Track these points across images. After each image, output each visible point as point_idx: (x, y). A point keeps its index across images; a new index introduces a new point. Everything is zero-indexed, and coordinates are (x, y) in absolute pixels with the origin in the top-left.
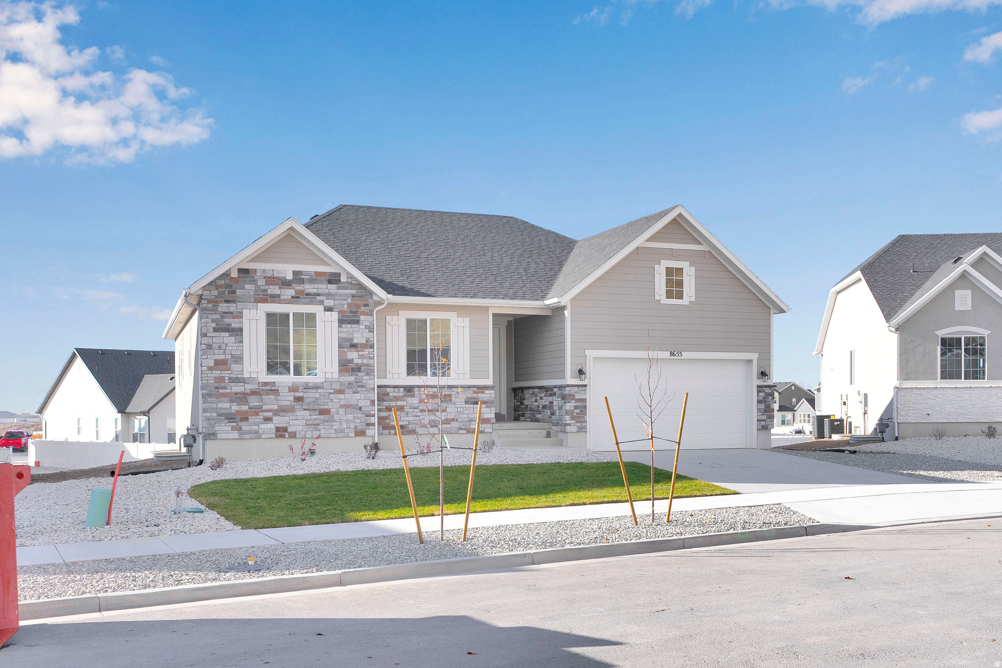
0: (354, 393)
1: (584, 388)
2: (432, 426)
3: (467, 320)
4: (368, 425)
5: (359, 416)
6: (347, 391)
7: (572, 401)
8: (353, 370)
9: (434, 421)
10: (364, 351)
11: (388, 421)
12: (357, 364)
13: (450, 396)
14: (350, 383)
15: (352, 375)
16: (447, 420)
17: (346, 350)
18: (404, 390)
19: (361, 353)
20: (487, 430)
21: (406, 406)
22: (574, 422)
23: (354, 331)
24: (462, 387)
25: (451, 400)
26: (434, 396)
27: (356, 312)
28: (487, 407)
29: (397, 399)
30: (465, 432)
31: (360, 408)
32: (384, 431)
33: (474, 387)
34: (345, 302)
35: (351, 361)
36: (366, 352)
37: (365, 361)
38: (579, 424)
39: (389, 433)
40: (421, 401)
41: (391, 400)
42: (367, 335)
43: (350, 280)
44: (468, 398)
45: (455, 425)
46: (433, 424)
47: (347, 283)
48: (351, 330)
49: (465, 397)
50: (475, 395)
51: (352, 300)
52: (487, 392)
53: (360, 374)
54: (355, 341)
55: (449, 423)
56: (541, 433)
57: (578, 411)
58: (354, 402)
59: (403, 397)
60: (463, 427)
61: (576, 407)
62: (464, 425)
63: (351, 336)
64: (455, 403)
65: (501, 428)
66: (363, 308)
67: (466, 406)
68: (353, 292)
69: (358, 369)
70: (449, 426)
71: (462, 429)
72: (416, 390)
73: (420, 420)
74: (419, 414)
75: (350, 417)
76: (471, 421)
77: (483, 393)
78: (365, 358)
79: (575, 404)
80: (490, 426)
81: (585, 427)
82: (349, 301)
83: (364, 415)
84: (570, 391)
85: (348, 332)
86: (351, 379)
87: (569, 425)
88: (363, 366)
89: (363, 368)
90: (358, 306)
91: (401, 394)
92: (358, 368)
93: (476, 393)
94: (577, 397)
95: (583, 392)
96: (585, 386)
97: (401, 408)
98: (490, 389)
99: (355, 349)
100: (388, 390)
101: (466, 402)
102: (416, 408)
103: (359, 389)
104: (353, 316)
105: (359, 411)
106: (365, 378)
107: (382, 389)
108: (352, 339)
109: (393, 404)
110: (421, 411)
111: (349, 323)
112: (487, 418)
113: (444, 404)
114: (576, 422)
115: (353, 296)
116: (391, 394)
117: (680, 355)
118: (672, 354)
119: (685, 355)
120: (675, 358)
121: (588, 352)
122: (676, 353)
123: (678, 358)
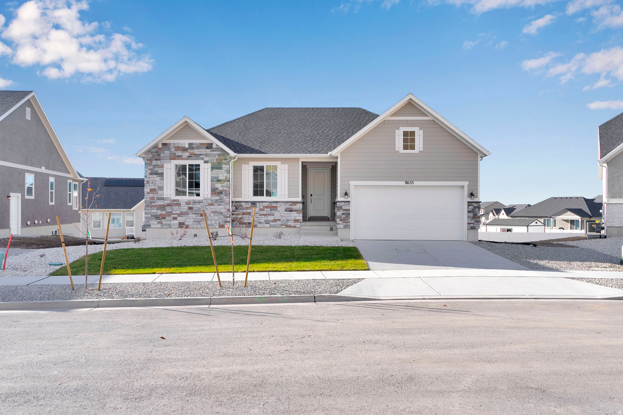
0: (219, 205)
1: (348, 203)
2: (266, 223)
3: (287, 166)
4: (226, 222)
5: (221, 217)
6: (215, 204)
7: (341, 211)
8: (218, 193)
9: (267, 220)
10: (224, 183)
11: (242, 220)
12: (220, 190)
13: (277, 207)
14: (216, 200)
15: (218, 196)
16: (274, 220)
17: (215, 183)
18: (251, 204)
19: (222, 184)
20: (297, 226)
21: (252, 212)
22: (342, 222)
23: (219, 173)
24: (283, 202)
25: (277, 209)
26: (267, 207)
27: (220, 163)
28: (297, 213)
29: (247, 208)
30: (285, 226)
31: (222, 213)
32: (240, 225)
33: (290, 202)
34: (215, 158)
35: (217, 189)
36: (225, 184)
37: (225, 189)
38: (345, 224)
39: (243, 226)
40: (260, 210)
41: (244, 209)
42: (226, 174)
43: (217, 147)
44: (287, 208)
45: (278, 223)
46: (267, 222)
47: (216, 148)
48: (217, 173)
49: (285, 208)
50: (291, 207)
51: (218, 157)
52: (297, 205)
53: (222, 195)
54: (220, 178)
55: (276, 222)
56: (327, 228)
57: (344, 216)
58: (219, 210)
59: (250, 207)
60: (284, 224)
61: (343, 214)
62: (284, 223)
63: (218, 176)
64: (279, 211)
65: (306, 225)
66: (224, 161)
67: (286, 212)
68: (219, 153)
69: (221, 193)
70: (276, 223)
71: (283, 225)
72: (258, 203)
73: (260, 220)
74: (259, 216)
75: (217, 218)
76: (288, 220)
77: (296, 205)
78: (225, 187)
79: (342, 212)
80: (299, 223)
81: (349, 225)
82: (217, 157)
83: (224, 217)
84: (339, 204)
85: (216, 173)
86: (217, 198)
87: (339, 224)
88: (223, 191)
89: (223, 192)
90: (222, 160)
91: (249, 206)
92: (221, 192)
93: (291, 205)
94: (344, 208)
95: (347, 205)
96: (349, 202)
97: (249, 214)
98: (300, 203)
99: (219, 182)
100: (242, 204)
101: (286, 210)
102: (257, 213)
103: (221, 203)
104: (219, 165)
105: (221, 215)
106: (224, 197)
107: (239, 203)
108: (218, 177)
109: (245, 211)
110: (260, 215)
111: (217, 169)
112: (298, 219)
113: (273, 212)
114: (343, 223)
115: (219, 155)
116: (244, 206)
117: (412, 183)
118: (407, 183)
119: (416, 183)
120: (409, 185)
121: (351, 182)
122: (409, 182)
123: (411, 185)
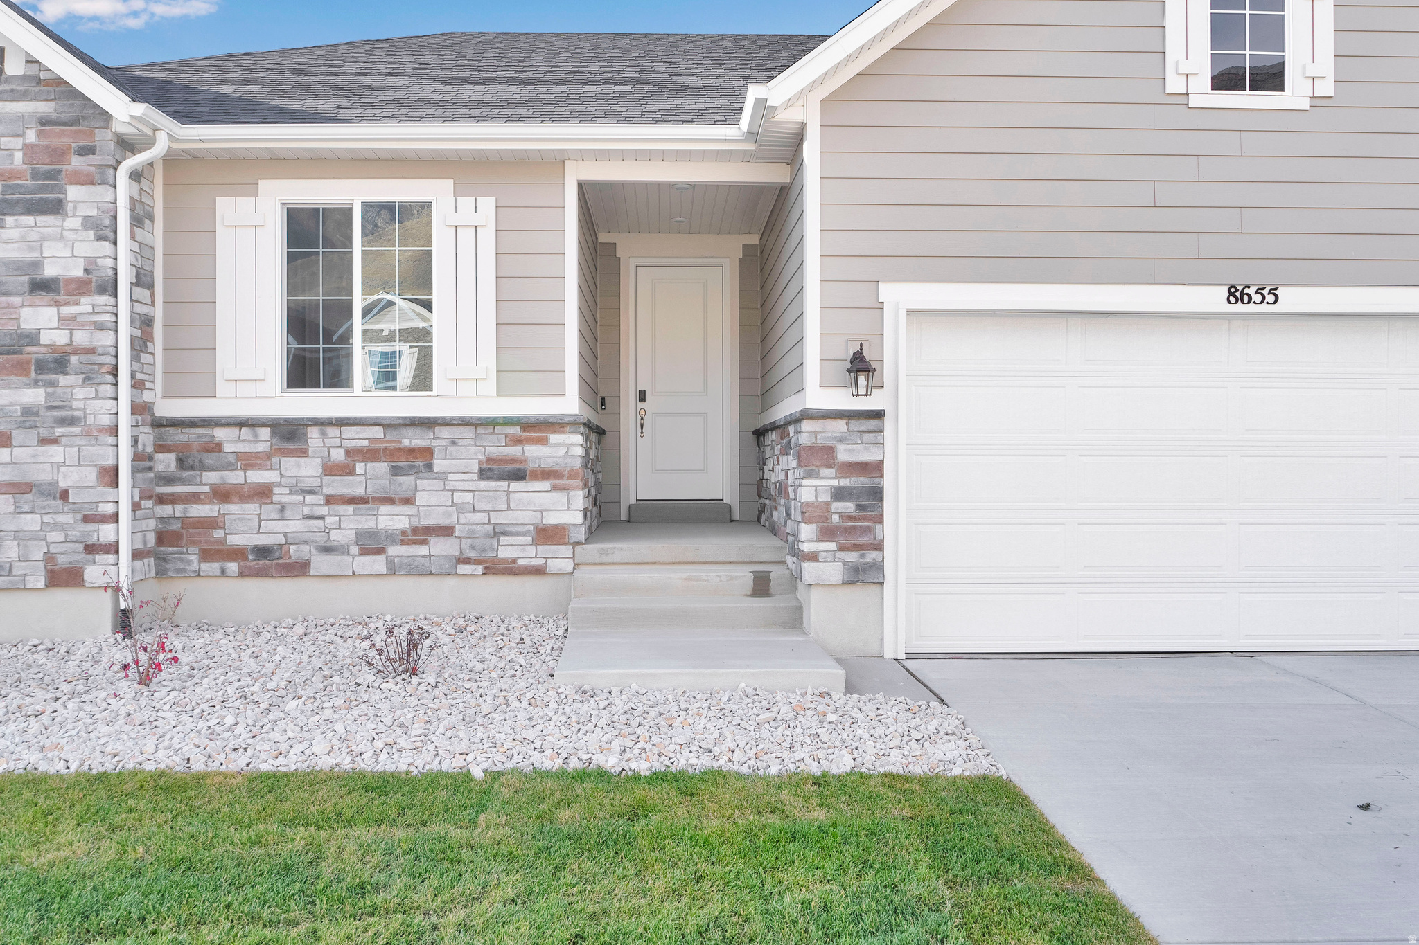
0: (44, 442)
1: (872, 424)
2: (365, 551)
3: (488, 204)
4: (91, 549)
5: (61, 519)
6: (19, 437)
7: (825, 472)
8: (41, 367)
9: (372, 534)
10: (77, 303)
11: (218, 533)
12: (53, 347)
13: (428, 452)
14: (28, 411)
15: (36, 383)
16: (415, 530)
17: (17, 300)
18: (273, 434)
19: (67, 310)
20: (553, 565)
21: (280, 485)
22: (832, 546)
23: (44, 238)
24: (464, 422)
25: (430, 467)
26: (370, 454)
27: (52, 175)
28: (555, 488)
29: (250, 461)
30: (480, 569)
31: (64, 495)
32: (205, 567)
33: (508, 421)
34: (18, 143)
35: (32, 338)
36: (84, 306)
37: (81, 337)
38: (852, 557)
39: (223, 572)
40: (331, 470)
41: (229, 467)
42: (90, 247)
43: (32, 71)
44: (490, 460)
45: (440, 546)
46: (371, 544)
47: (24, 78)
48: (33, 236)
49: (480, 456)
50: (514, 451)
51: (40, 134)
52: (554, 438)
53: (63, 380)
54: (50, 271)
55: (424, 542)
56: (732, 578)
57: (848, 507)
58: (45, 476)
59: (268, 456)
60: (472, 554)
61: (840, 494)
62: (473, 547)
63: (35, 255)
64: (443, 477)
65: (605, 559)
66: (76, 162)
67: (484, 484)
68: (44, 108)
69: (58, 362)
70: (423, 550)
71: (467, 561)
72: (313, 432)
73: (327, 530)
74: (324, 510)
75: (31, 523)
76: (498, 533)
77: (543, 441)
78: (82, 326)
79: (835, 483)
80: (566, 550)
81: (878, 567)
82: (31, 137)
83: (79, 517)
84: (816, 433)
85: (23, 240)
86: (35, 396)
87: (813, 557)
88: (74, 353)
89: (74, 359)
90: (60, 155)
91: (261, 448)
92: (56, 361)
93: (518, 441)
94: (844, 454)
95: (867, 438)
96: (878, 415)
97: (263, 493)
98: (568, 429)
99: (47, 298)
100: (220, 434)
101: (484, 474)
102: (312, 492)
103: (59, 431)
104: (41, 189)
105: (59, 503)
106: (80, 393)
107: (199, 430)
108: (37, 265)
109: (235, 478)
110: (329, 501)
111: (28, 212)
112: (556, 527)
113: (407, 481)
114: (842, 548)
115: (44, 122)
116: (228, 448)
117: (1270, 298)
118: (1236, 295)
119: (1292, 299)
120: (1251, 308)
121: (888, 292)
122: (1252, 291)
123: (1264, 308)
